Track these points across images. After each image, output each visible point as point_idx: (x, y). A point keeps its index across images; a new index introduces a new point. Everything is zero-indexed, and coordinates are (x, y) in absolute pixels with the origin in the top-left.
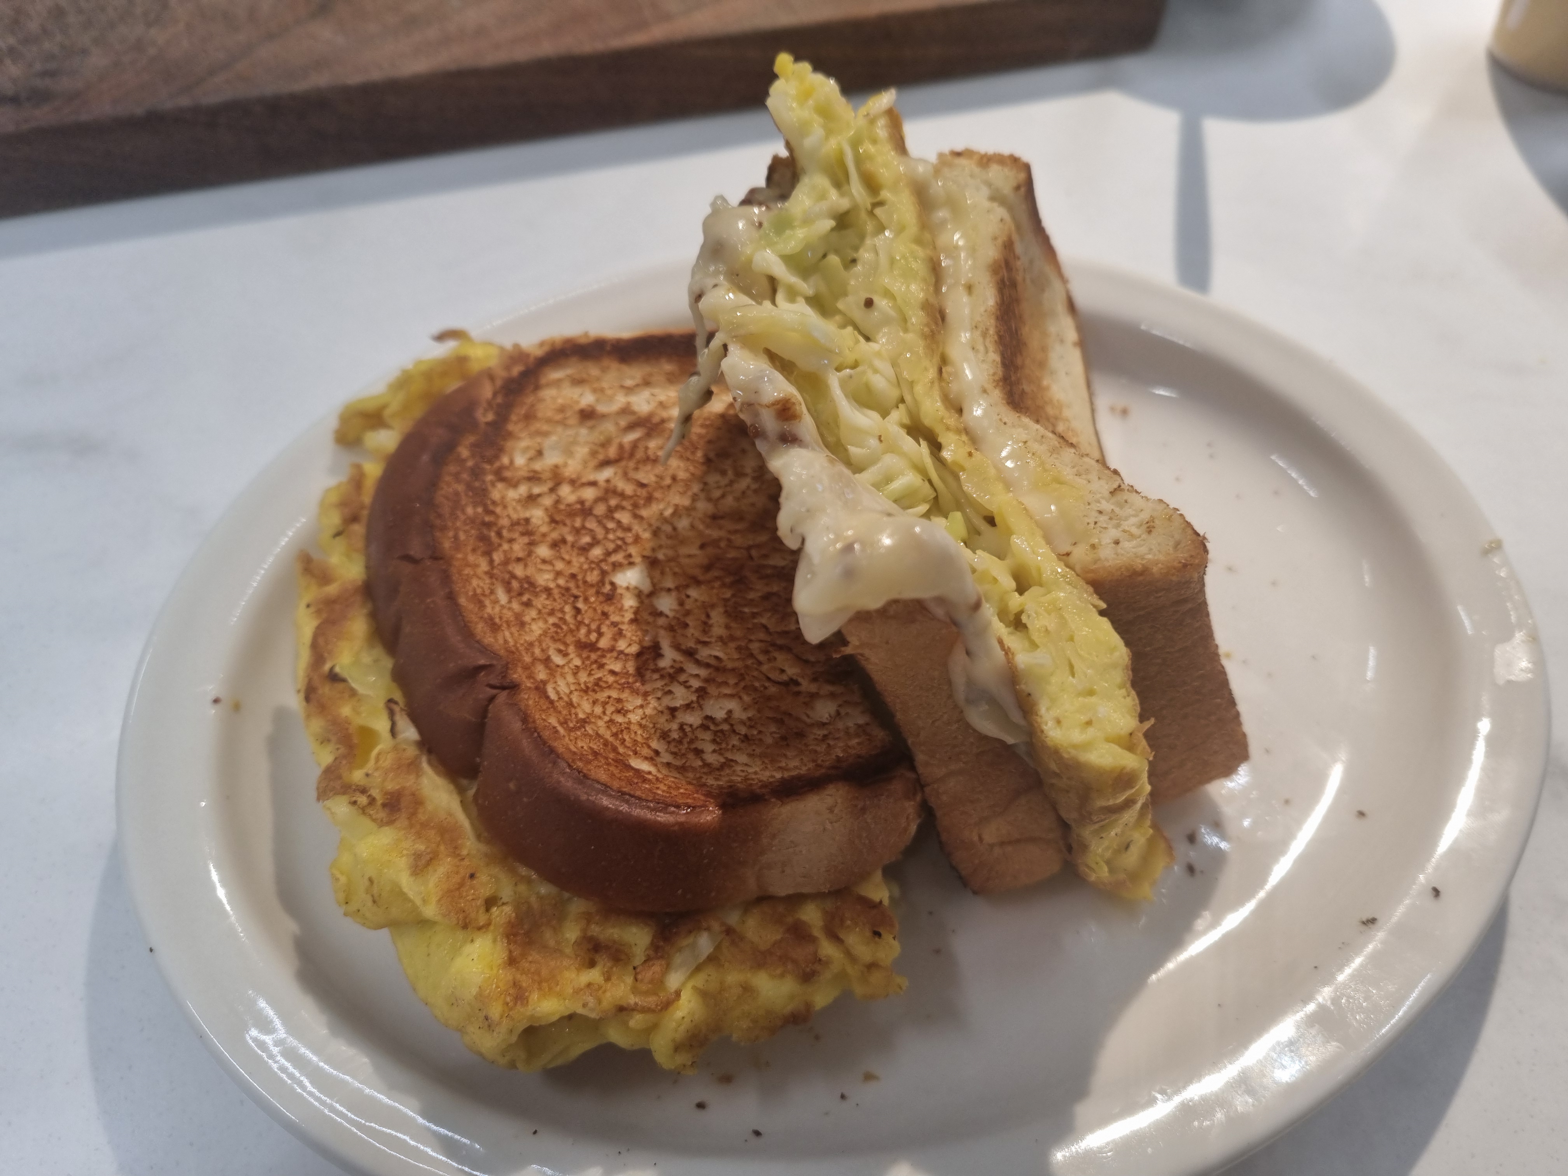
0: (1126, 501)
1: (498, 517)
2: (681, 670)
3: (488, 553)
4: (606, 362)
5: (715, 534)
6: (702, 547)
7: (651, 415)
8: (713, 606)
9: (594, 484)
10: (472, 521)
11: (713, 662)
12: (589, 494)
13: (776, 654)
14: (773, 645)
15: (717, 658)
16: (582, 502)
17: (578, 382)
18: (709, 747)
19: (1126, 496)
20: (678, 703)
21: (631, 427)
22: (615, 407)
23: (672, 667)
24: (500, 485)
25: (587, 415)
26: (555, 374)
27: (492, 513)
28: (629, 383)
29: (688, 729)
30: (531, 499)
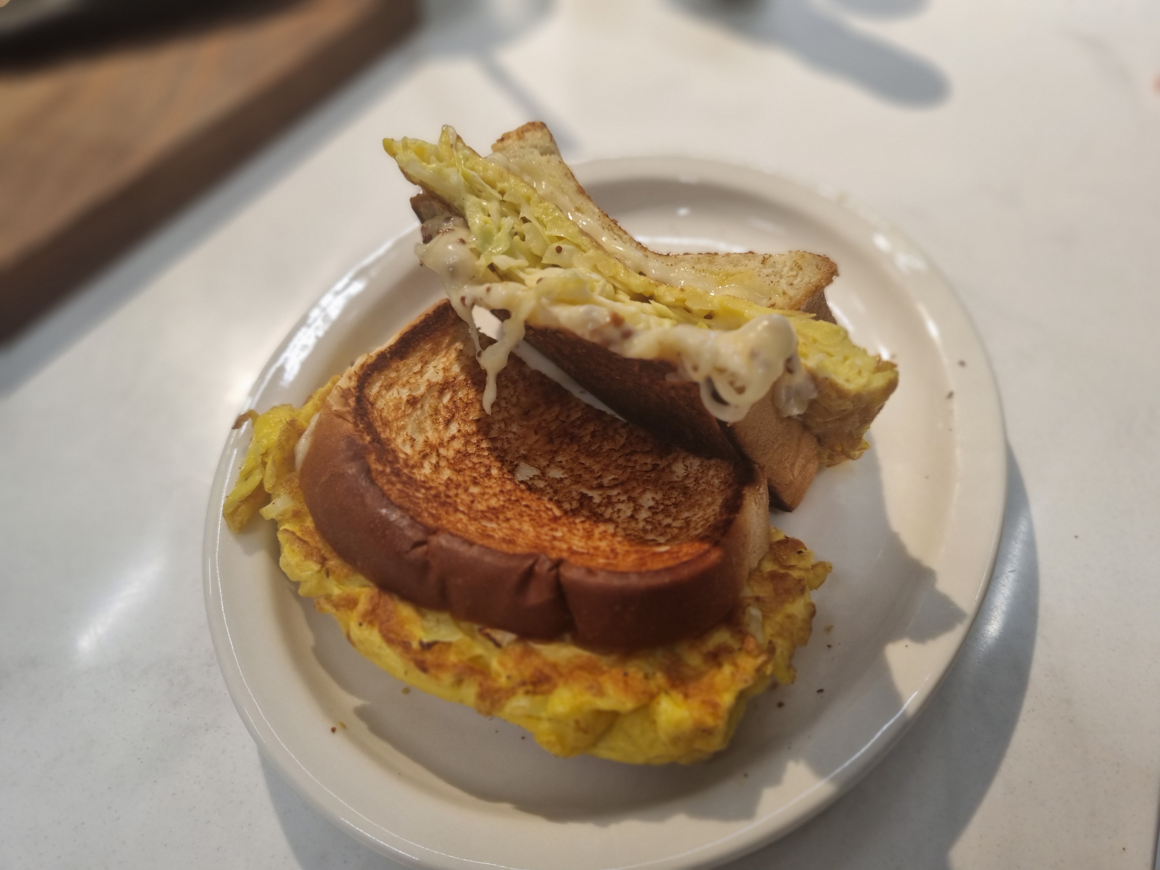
0: (774, 262)
1: (436, 488)
2: (609, 497)
3: (456, 510)
4: (394, 365)
5: (534, 422)
6: (536, 433)
7: (446, 378)
8: (577, 458)
9: (453, 438)
10: (427, 500)
11: (613, 483)
12: (457, 444)
13: (634, 458)
14: (627, 455)
15: (614, 479)
16: (458, 452)
17: (389, 387)
18: (668, 521)
19: (771, 260)
20: (629, 513)
21: (442, 392)
22: (423, 389)
23: (604, 498)
24: (415, 471)
25: (413, 402)
26: (374, 390)
27: (430, 488)
28: (417, 369)
29: (650, 520)
30: (436, 467)
